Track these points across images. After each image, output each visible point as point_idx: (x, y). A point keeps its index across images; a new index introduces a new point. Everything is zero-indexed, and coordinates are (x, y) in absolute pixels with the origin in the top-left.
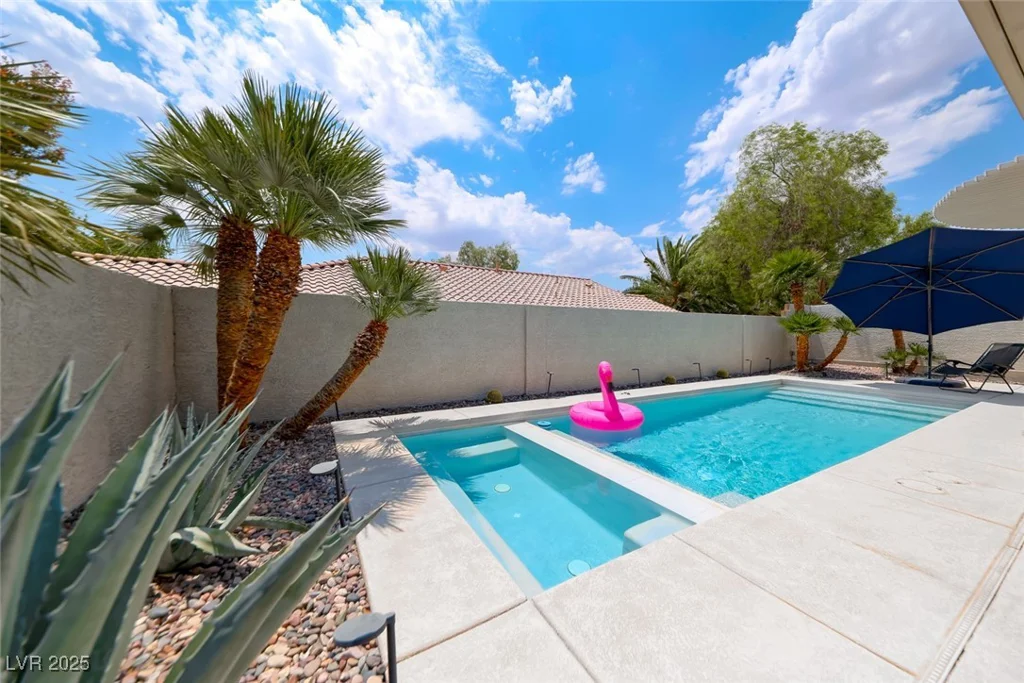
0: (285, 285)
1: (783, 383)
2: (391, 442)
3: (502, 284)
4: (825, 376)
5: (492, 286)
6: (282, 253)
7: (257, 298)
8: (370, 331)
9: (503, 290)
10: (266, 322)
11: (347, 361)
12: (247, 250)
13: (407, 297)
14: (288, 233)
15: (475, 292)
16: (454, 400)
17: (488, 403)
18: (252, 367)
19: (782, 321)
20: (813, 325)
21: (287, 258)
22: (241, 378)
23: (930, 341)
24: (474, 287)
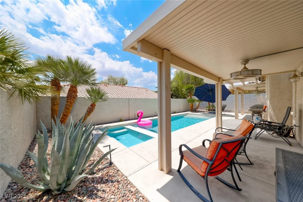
0: (74, 97)
1: (187, 114)
2: (98, 131)
3: (123, 90)
4: (195, 112)
5: (120, 91)
6: (74, 91)
7: (68, 101)
8: (92, 106)
9: (124, 92)
10: (70, 106)
11: (86, 113)
12: (59, 87)
13: (101, 98)
14: (75, 86)
15: (116, 93)
16: (111, 121)
17: (120, 122)
18: (66, 116)
19: (187, 100)
20: (193, 101)
21: (75, 92)
22: (63, 118)
23: (213, 104)
24: (115, 91)
